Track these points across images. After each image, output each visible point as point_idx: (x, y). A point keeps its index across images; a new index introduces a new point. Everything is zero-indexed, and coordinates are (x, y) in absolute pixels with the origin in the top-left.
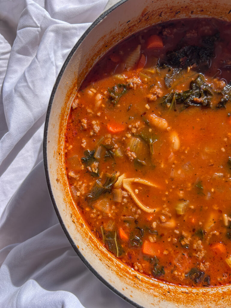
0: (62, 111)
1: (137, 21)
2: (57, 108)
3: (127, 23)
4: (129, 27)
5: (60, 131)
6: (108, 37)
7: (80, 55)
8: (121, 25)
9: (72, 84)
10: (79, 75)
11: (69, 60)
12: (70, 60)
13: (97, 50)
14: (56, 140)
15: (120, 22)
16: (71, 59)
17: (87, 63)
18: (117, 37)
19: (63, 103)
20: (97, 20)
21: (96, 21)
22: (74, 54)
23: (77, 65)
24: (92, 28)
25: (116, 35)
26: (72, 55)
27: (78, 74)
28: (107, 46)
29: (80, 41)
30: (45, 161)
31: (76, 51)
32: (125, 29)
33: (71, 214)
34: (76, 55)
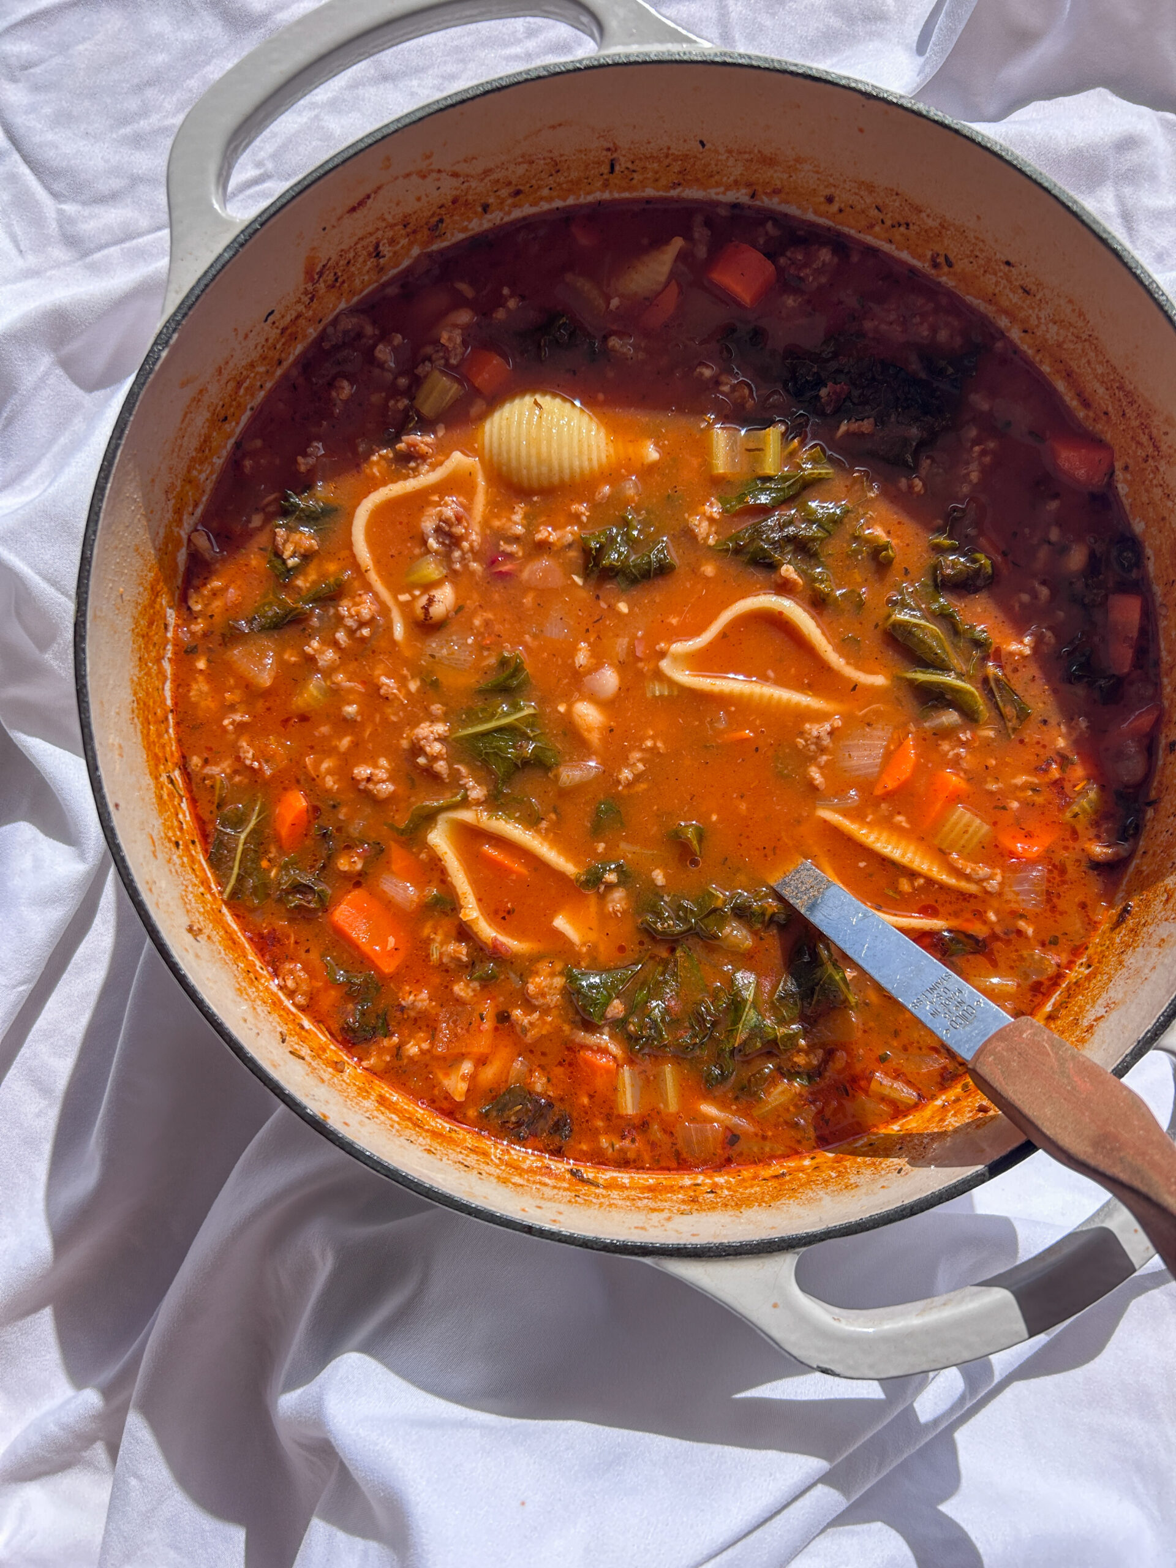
0: (135, 694)
1: (299, 301)
2: (110, 687)
3: (266, 320)
4: (279, 331)
5: (152, 763)
6: (213, 389)
7: (134, 484)
8: (246, 336)
9: (141, 589)
10: (160, 549)
11: (98, 516)
12: (102, 515)
13: (191, 444)
14: (147, 798)
15: (236, 330)
16: (103, 510)
17: (173, 501)
18: (252, 375)
19: (132, 664)
20: (148, 356)
21: (146, 360)
22: (107, 492)
23: (136, 521)
24: (141, 389)
25: (245, 373)
26: (103, 496)
27: (155, 549)
28: (225, 419)
29: (114, 441)
30: (122, 870)
31: (111, 479)
32: (271, 341)
33: (281, 1033)
34: (117, 491)
